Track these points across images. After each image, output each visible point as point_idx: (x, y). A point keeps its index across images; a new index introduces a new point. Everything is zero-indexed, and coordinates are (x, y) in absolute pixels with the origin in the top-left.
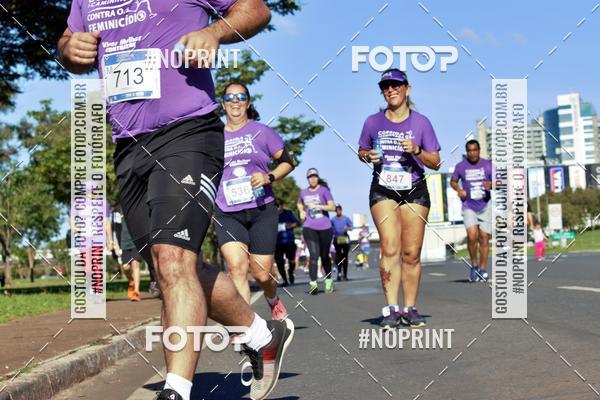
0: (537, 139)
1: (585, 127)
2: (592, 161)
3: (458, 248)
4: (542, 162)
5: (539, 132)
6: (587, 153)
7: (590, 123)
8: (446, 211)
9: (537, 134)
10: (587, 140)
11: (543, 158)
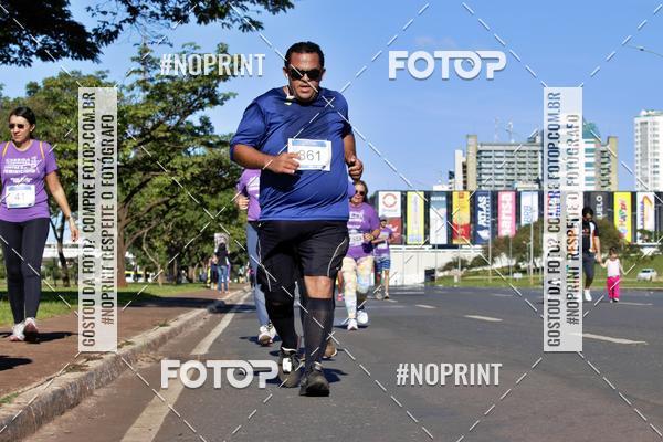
0: (533, 160)
1: (587, 151)
2: (591, 188)
3: (439, 274)
4: (537, 186)
5: (535, 152)
6: (587, 179)
7: (592, 146)
8: (427, 233)
9: (533, 154)
10: (588, 165)
11: (538, 181)
